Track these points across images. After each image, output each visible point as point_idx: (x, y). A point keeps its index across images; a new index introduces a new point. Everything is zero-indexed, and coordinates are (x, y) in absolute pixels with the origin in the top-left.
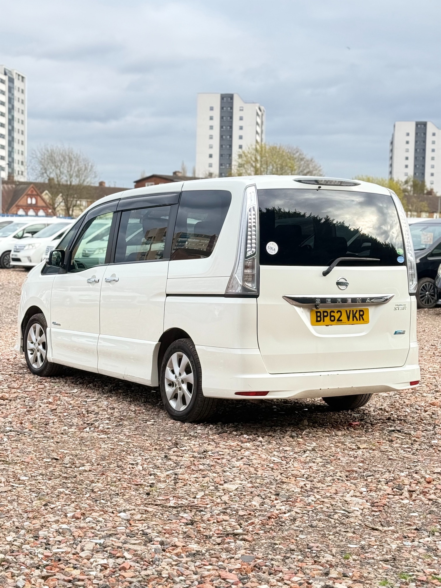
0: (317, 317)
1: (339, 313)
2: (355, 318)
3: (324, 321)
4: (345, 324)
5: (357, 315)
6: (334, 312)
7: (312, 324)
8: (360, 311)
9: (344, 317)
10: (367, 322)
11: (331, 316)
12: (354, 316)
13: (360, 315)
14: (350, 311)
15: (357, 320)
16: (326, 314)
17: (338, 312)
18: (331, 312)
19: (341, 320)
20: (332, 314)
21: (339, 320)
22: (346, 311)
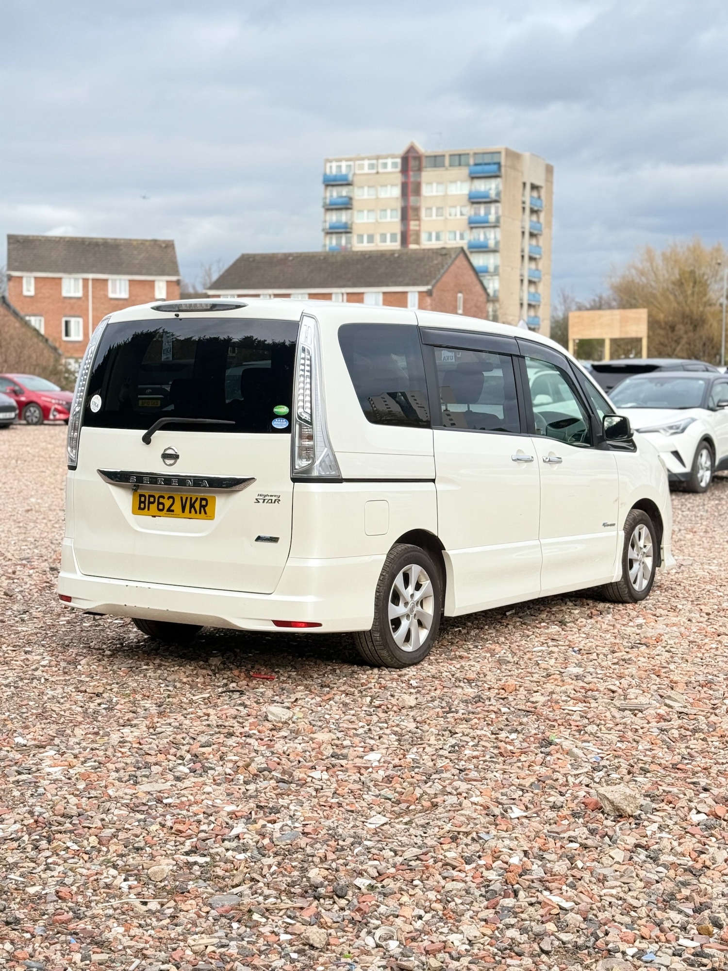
0: (140, 502)
1: (171, 500)
2: (193, 509)
3: (148, 509)
4: (177, 516)
5: (197, 505)
6: (163, 497)
7: (134, 513)
8: (202, 499)
9: (177, 507)
10: (212, 518)
11: (159, 503)
12: (192, 506)
13: (201, 506)
14: (187, 498)
15: (196, 512)
16: (152, 499)
17: (169, 498)
18: (160, 497)
19: (173, 511)
20: (161, 500)
21: (169, 510)
22: (182, 498)
